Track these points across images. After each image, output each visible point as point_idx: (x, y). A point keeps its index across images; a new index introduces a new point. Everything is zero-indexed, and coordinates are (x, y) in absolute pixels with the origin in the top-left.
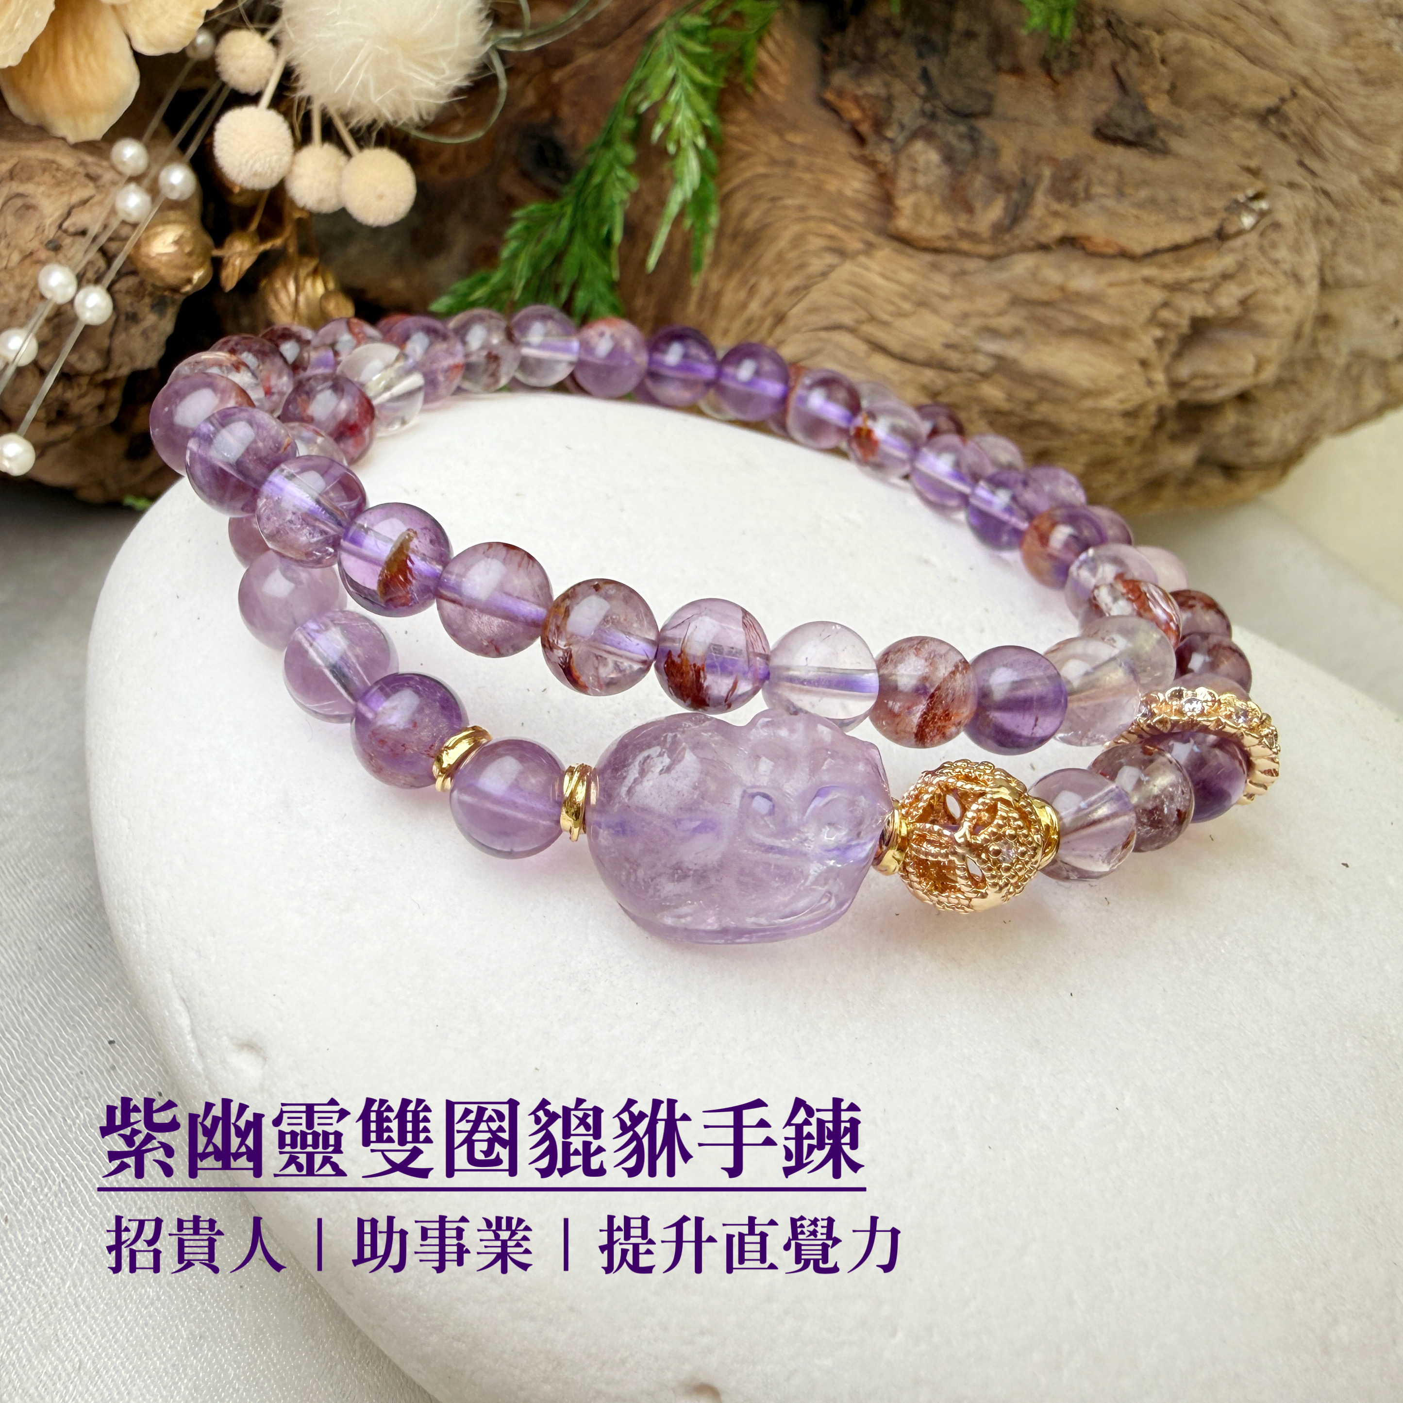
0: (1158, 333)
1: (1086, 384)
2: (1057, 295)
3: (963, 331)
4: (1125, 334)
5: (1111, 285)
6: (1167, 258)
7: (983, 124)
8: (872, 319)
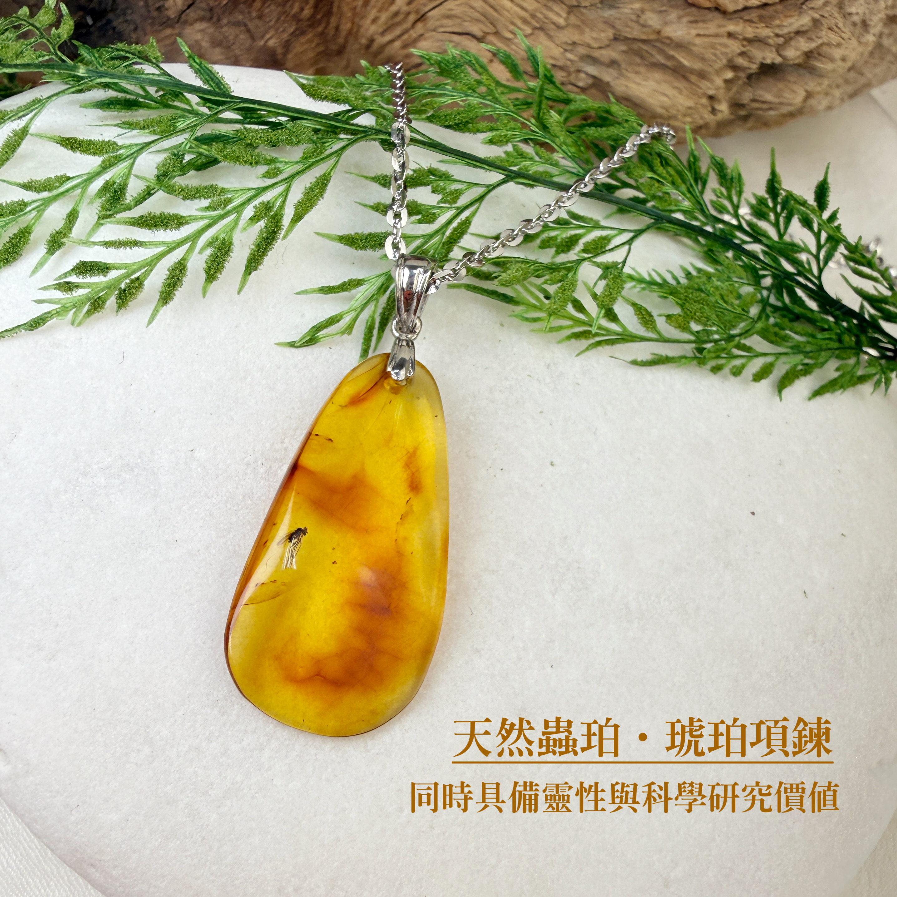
0: (730, 75)
1: (660, 111)
2: (652, 37)
3: (569, 55)
4: (702, 75)
5: (699, 35)
6: (753, 15)
8: (497, 33)
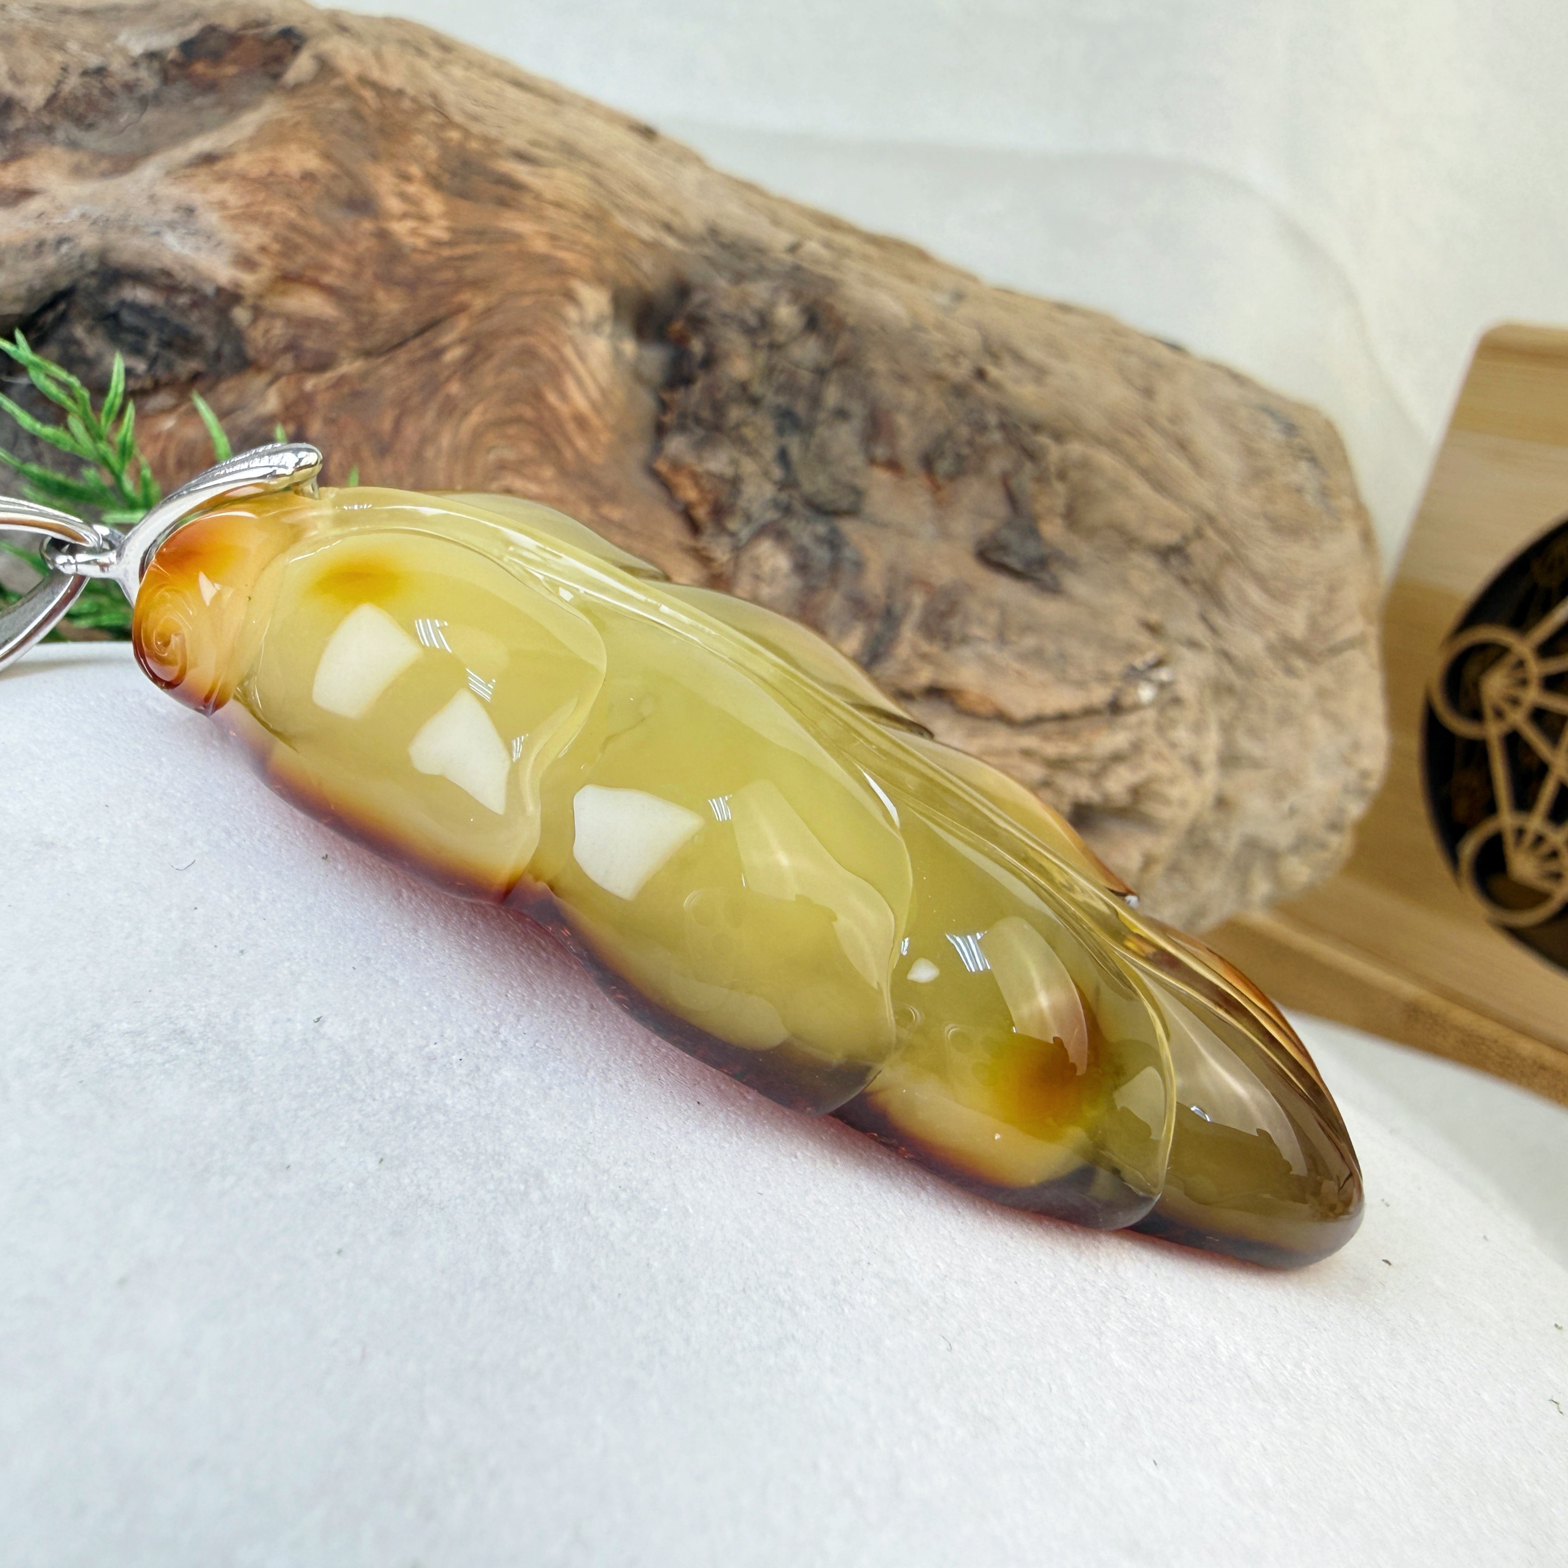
7: (848, 527)
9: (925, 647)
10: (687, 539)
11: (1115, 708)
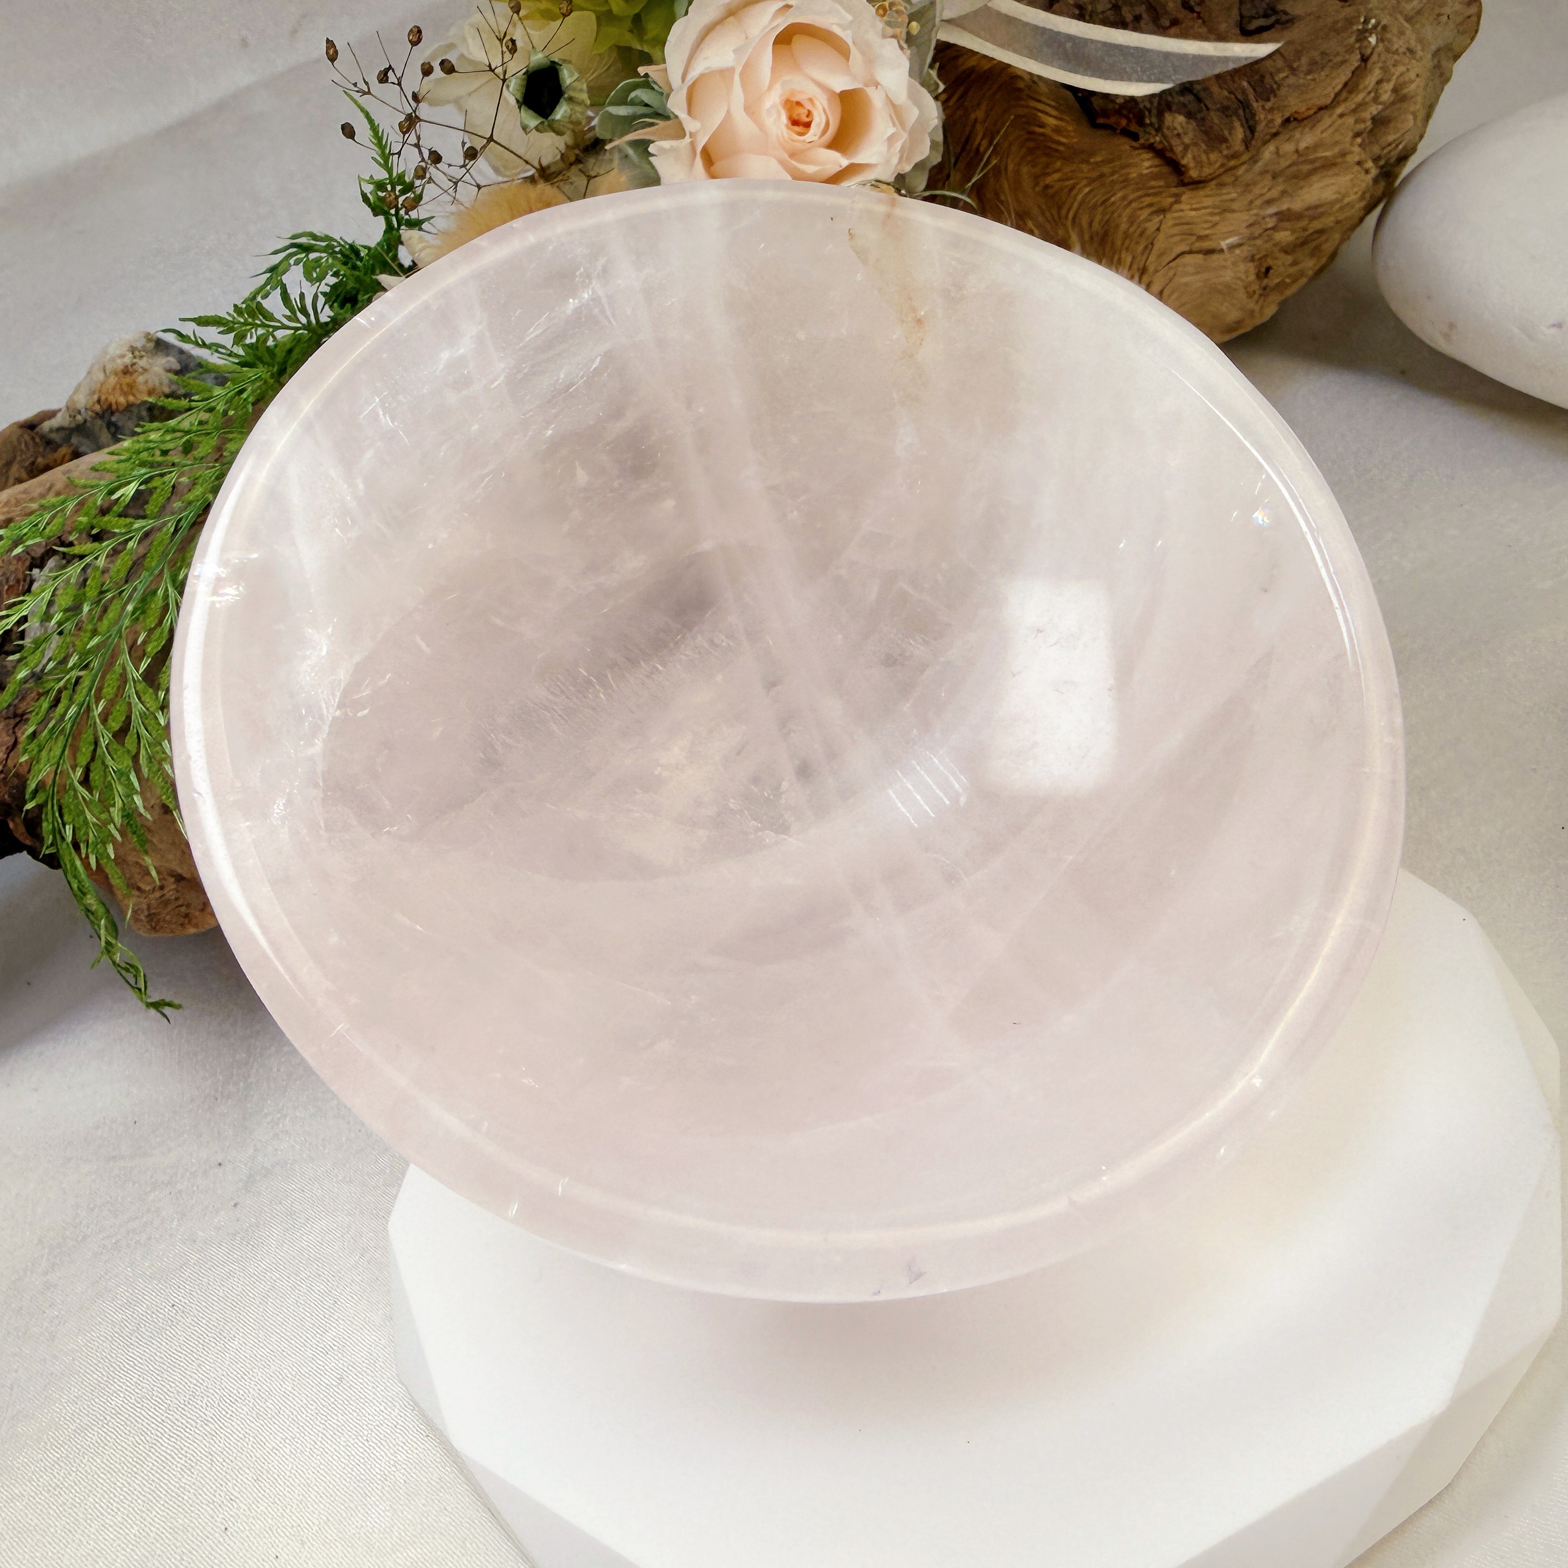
9: (1268, 105)
10: (1134, 144)
11: (1365, 59)
